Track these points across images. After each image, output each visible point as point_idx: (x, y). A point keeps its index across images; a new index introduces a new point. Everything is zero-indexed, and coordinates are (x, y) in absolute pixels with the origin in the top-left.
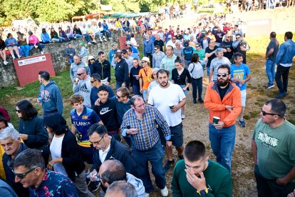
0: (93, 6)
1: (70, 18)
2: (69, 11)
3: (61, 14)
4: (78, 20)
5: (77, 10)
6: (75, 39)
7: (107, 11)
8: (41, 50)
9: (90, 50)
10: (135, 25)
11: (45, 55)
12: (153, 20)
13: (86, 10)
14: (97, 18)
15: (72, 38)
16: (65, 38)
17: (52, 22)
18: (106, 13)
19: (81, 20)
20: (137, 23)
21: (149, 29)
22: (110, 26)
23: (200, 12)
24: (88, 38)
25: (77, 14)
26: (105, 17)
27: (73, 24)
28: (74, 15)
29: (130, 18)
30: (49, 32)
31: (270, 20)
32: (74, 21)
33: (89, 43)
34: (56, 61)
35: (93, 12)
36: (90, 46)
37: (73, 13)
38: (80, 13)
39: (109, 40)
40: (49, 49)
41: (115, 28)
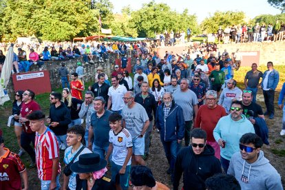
0: (94, 30)
1: (71, 39)
2: (72, 32)
3: (64, 34)
4: (78, 40)
5: (79, 32)
6: (73, 59)
7: (107, 34)
8: (40, 67)
9: (87, 70)
10: (132, 49)
11: (44, 72)
12: (148, 44)
13: (87, 32)
14: (97, 40)
15: (71, 58)
16: (64, 57)
17: (54, 41)
18: (105, 36)
19: (82, 41)
20: (133, 47)
21: (145, 53)
22: (108, 49)
23: (194, 41)
24: (86, 58)
25: (78, 35)
26: (103, 39)
27: (74, 44)
28: (76, 36)
29: (127, 42)
30: (50, 50)
31: (258, 52)
32: (76, 41)
33: (87, 63)
34: (53, 78)
35: (94, 34)
36: (87, 65)
37: (75, 34)
38: (81, 34)
39: (105, 61)
40: (48, 66)
41: (112, 51)
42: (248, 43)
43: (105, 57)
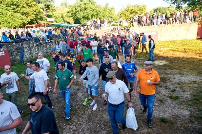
0: (41, 19)
1: (24, 26)
2: (24, 21)
3: (18, 22)
4: (29, 27)
5: (30, 20)
6: (27, 41)
8: (1, 48)
9: (38, 48)
11: (5, 51)
12: (82, 28)
13: (36, 21)
14: (44, 26)
15: (25, 40)
17: (10, 27)
18: (50, 23)
19: (32, 27)
21: (80, 35)
23: (114, 25)
24: (37, 40)
25: (29, 23)
26: (48, 25)
28: (28, 24)
29: (67, 27)
31: (157, 32)
32: (27, 27)
33: (37, 44)
34: (12, 55)
35: (41, 22)
36: (38, 45)
37: (26, 22)
38: (31, 22)
39: (52, 42)
40: (7, 47)
42: (150, 26)
43: (51, 39)
